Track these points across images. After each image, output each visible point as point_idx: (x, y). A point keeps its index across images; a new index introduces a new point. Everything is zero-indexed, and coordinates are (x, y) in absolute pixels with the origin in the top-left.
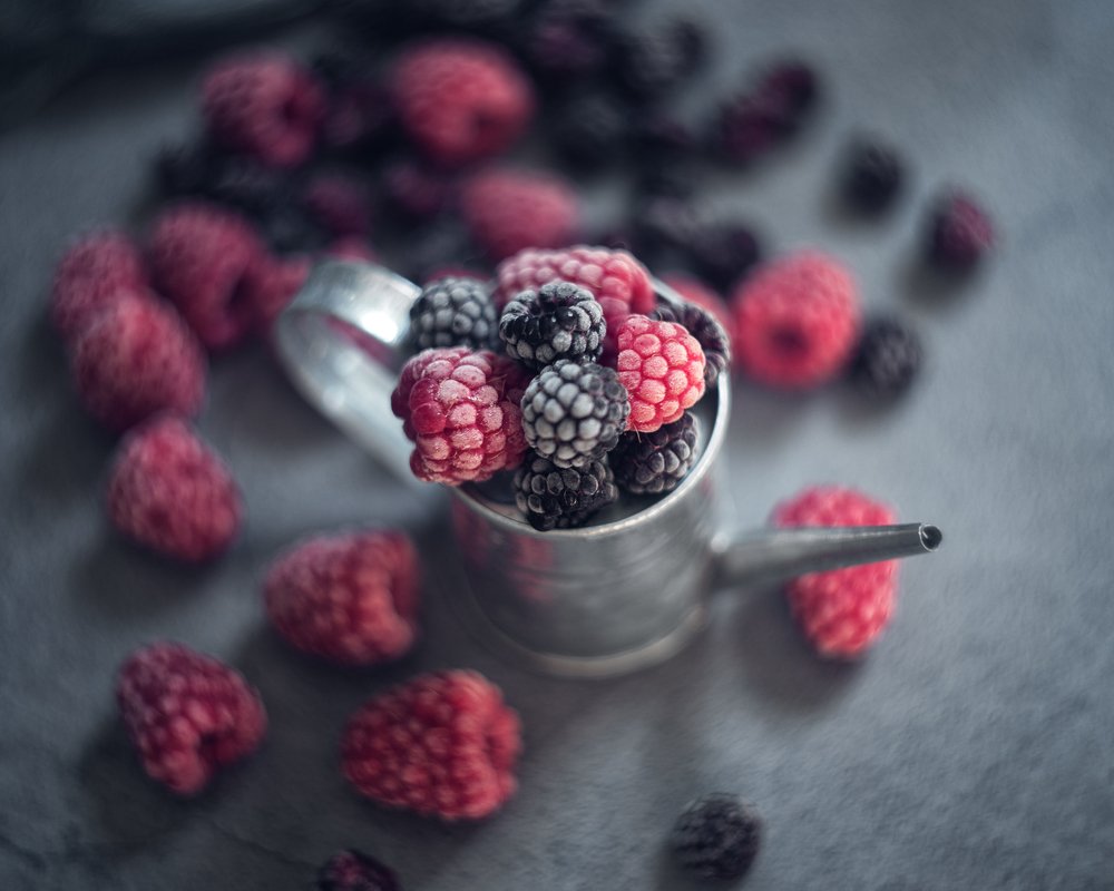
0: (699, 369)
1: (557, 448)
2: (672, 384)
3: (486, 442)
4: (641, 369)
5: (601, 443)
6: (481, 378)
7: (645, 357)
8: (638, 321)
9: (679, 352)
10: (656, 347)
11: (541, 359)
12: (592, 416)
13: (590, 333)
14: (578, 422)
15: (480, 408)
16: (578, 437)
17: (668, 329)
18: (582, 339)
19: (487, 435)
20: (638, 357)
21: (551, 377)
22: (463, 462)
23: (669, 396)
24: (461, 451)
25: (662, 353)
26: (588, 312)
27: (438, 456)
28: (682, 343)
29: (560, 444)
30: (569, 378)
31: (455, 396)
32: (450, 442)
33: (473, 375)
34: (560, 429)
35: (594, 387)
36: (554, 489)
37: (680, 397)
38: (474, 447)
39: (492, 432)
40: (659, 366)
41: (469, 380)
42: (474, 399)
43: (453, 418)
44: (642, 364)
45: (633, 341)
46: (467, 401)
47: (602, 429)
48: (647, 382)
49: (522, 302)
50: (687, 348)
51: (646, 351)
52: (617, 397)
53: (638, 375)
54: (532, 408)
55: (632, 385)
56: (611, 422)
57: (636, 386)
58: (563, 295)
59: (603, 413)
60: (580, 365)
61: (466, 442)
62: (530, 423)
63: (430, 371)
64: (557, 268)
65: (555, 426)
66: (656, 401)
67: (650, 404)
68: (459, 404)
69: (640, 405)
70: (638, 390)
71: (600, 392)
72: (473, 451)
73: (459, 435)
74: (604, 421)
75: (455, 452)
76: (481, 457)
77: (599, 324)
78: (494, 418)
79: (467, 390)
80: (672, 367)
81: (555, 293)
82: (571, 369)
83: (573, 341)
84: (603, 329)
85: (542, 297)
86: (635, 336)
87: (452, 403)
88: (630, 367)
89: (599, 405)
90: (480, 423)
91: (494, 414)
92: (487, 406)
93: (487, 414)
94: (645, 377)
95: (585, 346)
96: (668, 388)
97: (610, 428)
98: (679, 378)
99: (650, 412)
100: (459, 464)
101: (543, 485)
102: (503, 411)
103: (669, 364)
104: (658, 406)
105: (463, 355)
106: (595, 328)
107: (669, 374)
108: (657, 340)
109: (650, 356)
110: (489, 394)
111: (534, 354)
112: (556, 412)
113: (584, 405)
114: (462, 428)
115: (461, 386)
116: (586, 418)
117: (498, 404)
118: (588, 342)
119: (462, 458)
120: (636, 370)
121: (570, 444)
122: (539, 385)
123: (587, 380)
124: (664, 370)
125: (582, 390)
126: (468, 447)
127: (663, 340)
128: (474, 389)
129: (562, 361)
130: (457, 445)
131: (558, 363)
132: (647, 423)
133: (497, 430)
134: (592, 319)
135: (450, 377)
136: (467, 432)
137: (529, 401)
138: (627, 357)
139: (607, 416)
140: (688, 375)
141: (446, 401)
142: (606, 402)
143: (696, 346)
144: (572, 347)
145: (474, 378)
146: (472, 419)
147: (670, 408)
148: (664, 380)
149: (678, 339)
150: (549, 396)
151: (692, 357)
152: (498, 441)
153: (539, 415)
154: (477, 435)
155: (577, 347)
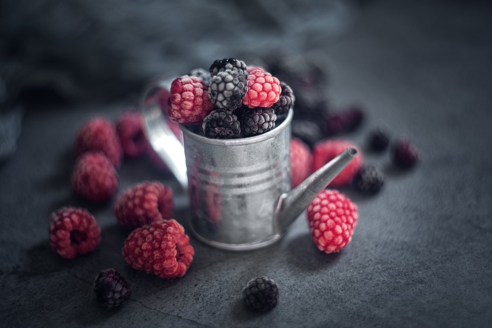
1: (218, 94)
2: (265, 86)
3: (195, 99)
4: (255, 80)
5: (234, 95)
6: (198, 80)
7: (257, 77)
9: (270, 79)
12: (232, 82)
14: (226, 83)
15: (195, 87)
16: (225, 90)
19: (196, 97)
20: (254, 76)
22: (185, 104)
23: (263, 90)
24: (185, 100)
25: (264, 77)
27: (176, 101)
29: (219, 92)
31: (187, 81)
32: (181, 95)
38: (190, 99)
39: (198, 96)
40: (261, 80)
42: (194, 84)
43: (184, 88)
46: (191, 83)
47: (234, 88)
48: (256, 84)
50: (274, 79)
51: (258, 75)
55: (251, 84)
56: (239, 87)
59: (236, 83)
61: (187, 96)
65: (218, 84)
66: (258, 90)
67: (256, 91)
68: (187, 83)
69: (252, 91)
70: (252, 86)
72: (189, 101)
73: (185, 93)
74: (236, 85)
75: (183, 99)
76: (192, 104)
78: (200, 92)
87: (185, 83)
88: (251, 79)
89: (235, 80)
90: (194, 91)
92: (198, 88)
93: (197, 90)
94: (256, 82)
96: (263, 87)
98: (268, 86)
99: (256, 94)
100: (183, 106)
102: (204, 91)
103: (266, 81)
104: (259, 93)
109: (259, 77)
110: (200, 85)
113: (230, 77)
114: (186, 91)
115: (190, 79)
116: (229, 82)
117: (202, 89)
119: (185, 102)
120: (253, 80)
121: (222, 92)
124: (263, 82)
126: (188, 98)
127: (265, 75)
130: (184, 97)
132: (254, 99)
133: (200, 96)
136: (188, 92)
138: (251, 76)
140: (272, 86)
141: (183, 82)
142: (238, 81)
146: (191, 89)
147: (263, 95)
148: (262, 84)
152: (199, 100)
154: (192, 94)
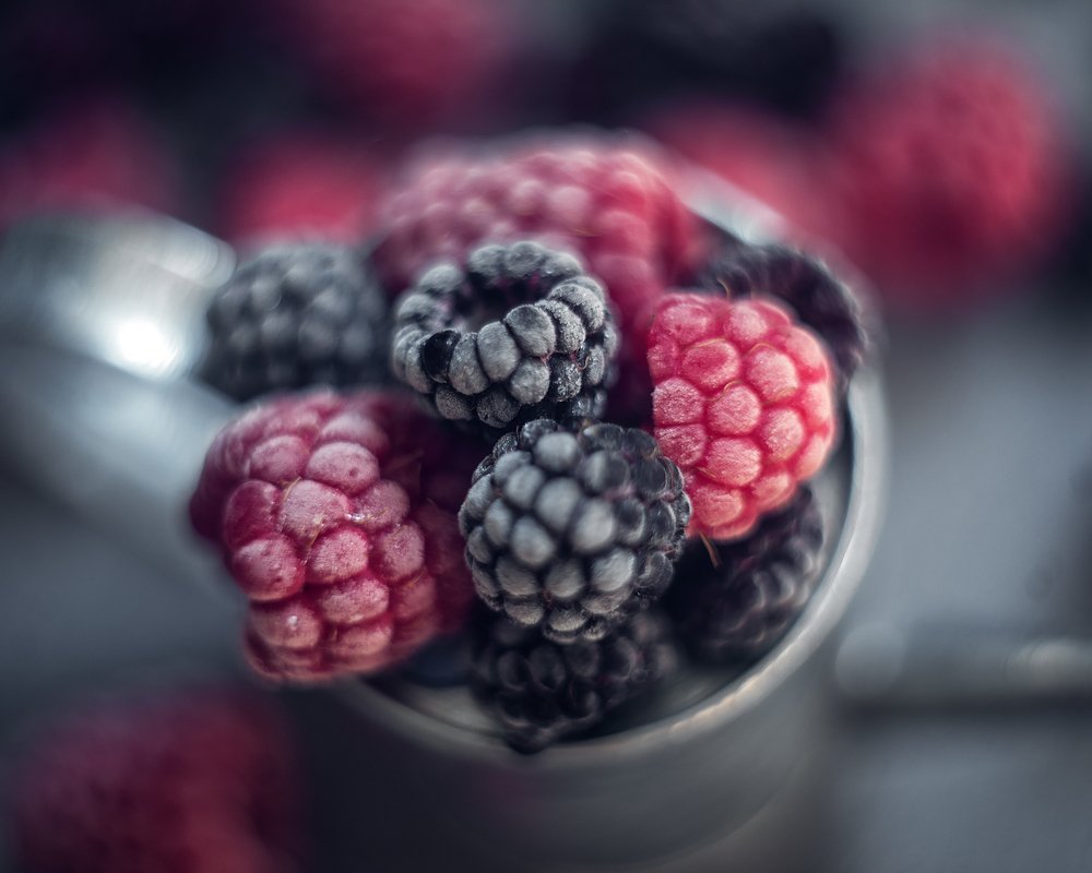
0: (822, 397)
1: (548, 613)
2: (773, 441)
3: (394, 598)
4: (706, 419)
5: (639, 592)
6: (366, 470)
7: (710, 393)
8: (686, 310)
9: (780, 372)
10: (730, 369)
11: (490, 422)
12: (618, 544)
13: (588, 354)
14: (587, 562)
15: (372, 534)
16: (590, 591)
17: (751, 317)
18: (571, 369)
19: (395, 590)
20: (695, 393)
21: (518, 466)
22: (353, 647)
23: (769, 467)
24: (344, 628)
25: (746, 378)
26: (577, 309)
27: (296, 643)
28: (782, 348)
29: (553, 607)
30: (556, 465)
31: (317, 520)
32: (318, 612)
33: (350, 465)
34: (551, 579)
35: (612, 481)
36: (548, 681)
37: (792, 465)
38: (372, 614)
39: (404, 580)
40: (742, 408)
41: (342, 476)
42: (358, 518)
43: (320, 566)
44: (706, 407)
45: (680, 359)
46: (344, 524)
47: (640, 569)
48: (720, 444)
49: (434, 293)
50: (795, 359)
51: (712, 379)
52: (664, 493)
53: (700, 433)
54: (485, 538)
55: (689, 455)
56: (656, 548)
57: (698, 455)
58: (519, 269)
59: (637, 534)
60: (574, 432)
61: (354, 609)
62: (482, 566)
63: (260, 464)
64: (496, 197)
65: (540, 574)
66: (742, 481)
67: (729, 488)
68: (328, 533)
69: (712, 496)
70: (702, 463)
71: (627, 489)
72: (368, 625)
73: (337, 597)
74: (641, 550)
75: (332, 631)
76: (388, 631)
77: (603, 327)
78: (406, 552)
79: (343, 500)
80: (769, 406)
81: (501, 266)
82: (558, 445)
83: (553, 377)
84: (612, 336)
85: (474, 278)
86: (683, 347)
87: (313, 535)
88: (681, 417)
89: (626, 518)
90: (377, 565)
91: (403, 543)
92: (388, 528)
93: (389, 544)
94: (715, 433)
95: (579, 382)
96: (765, 450)
97: (657, 561)
98: (788, 425)
99: (734, 504)
100: (343, 651)
101: (522, 674)
102: (423, 530)
103: (762, 398)
104: (747, 492)
105: (326, 415)
106: (595, 338)
107: (764, 421)
108: (730, 350)
109: (721, 388)
110: (387, 502)
111: (474, 413)
112: (535, 545)
113: (597, 527)
114: (340, 584)
115: (329, 495)
116: (604, 552)
117: (409, 518)
118: (585, 373)
119: (348, 639)
120: (695, 422)
121: (575, 605)
122: (493, 482)
123: (596, 466)
124: (754, 414)
125: (589, 493)
126: (358, 618)
127: (744, 348)
128: (357, 494)
129: (537, 423)
130: (336, 618)
131: (528, 429)
132: (728, 526)
133: (414, 574)
134: (586, 322)
135: (303, 474)
136: (352, 590)
137: (476, 520)
138: (672, 395)
139: (648, 536)
140: (804, 415)
141: (301, 530)
142: (641, 507)
143: (813, 349)
144: (553, 389)
145: (353, 473)
146: (358, 562)
147: (771, 491)
148: (757, 437)
149: (775, 340)
150: (518, 511)
151: (807, 376)
152: (420, 595)
153: (501, 552)
154: (375, 592)
155: (562, 390)
